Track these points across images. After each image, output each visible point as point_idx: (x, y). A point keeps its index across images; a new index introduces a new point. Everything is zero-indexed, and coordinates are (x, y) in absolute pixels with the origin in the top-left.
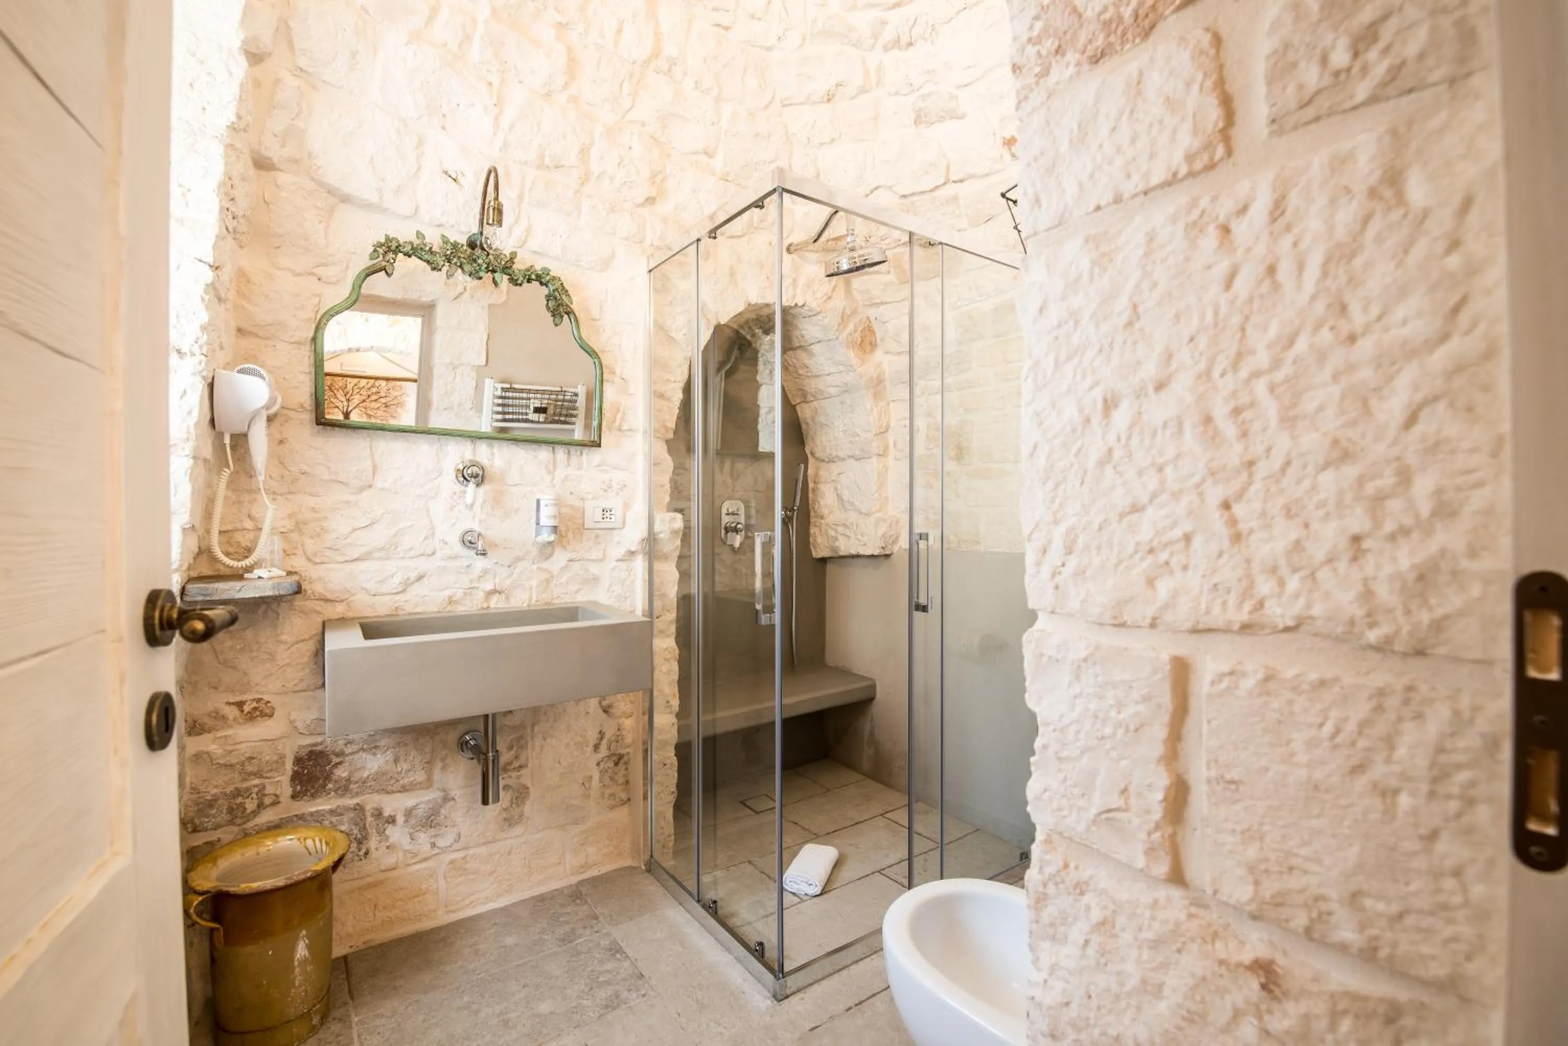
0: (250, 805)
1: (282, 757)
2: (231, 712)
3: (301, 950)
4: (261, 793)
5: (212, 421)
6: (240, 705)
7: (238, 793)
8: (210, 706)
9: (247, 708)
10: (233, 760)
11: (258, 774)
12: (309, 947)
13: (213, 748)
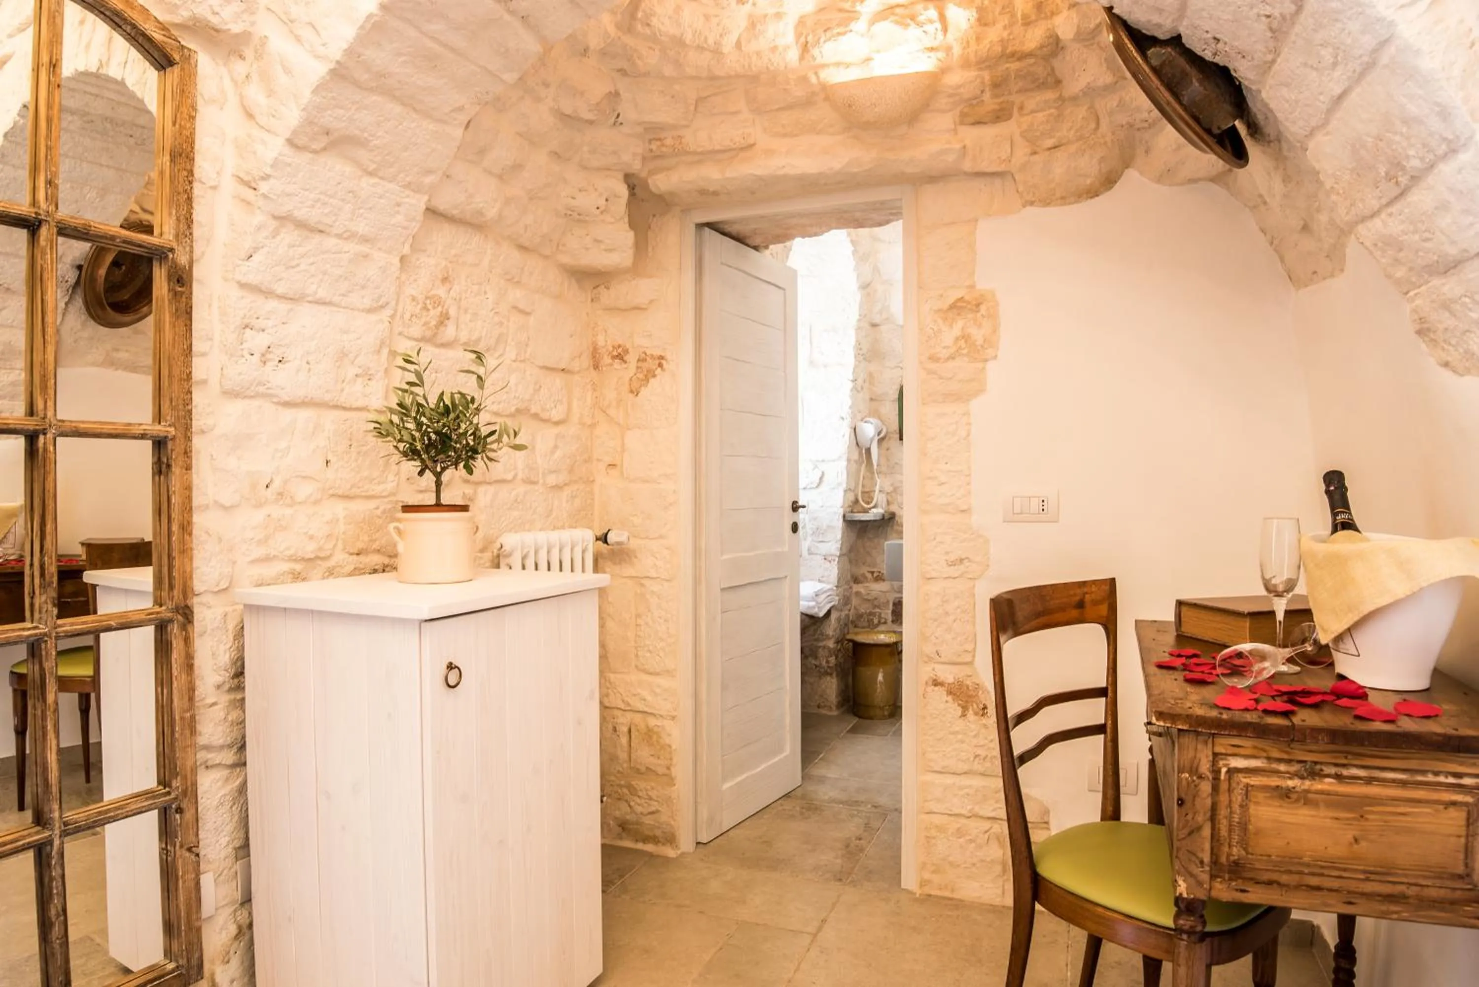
0: (876, 621)
1: (888, 602)
2: (869, 576)
3: (880, 677)
4: (880, 617)
5: (857, 444)
6: (872, 573)
7: (871, 614)
8: (862, 572)
9: (875, 575)
10: (870, 598)
11: (879, 607)
12: (884, 677)
13: (862, 591)
